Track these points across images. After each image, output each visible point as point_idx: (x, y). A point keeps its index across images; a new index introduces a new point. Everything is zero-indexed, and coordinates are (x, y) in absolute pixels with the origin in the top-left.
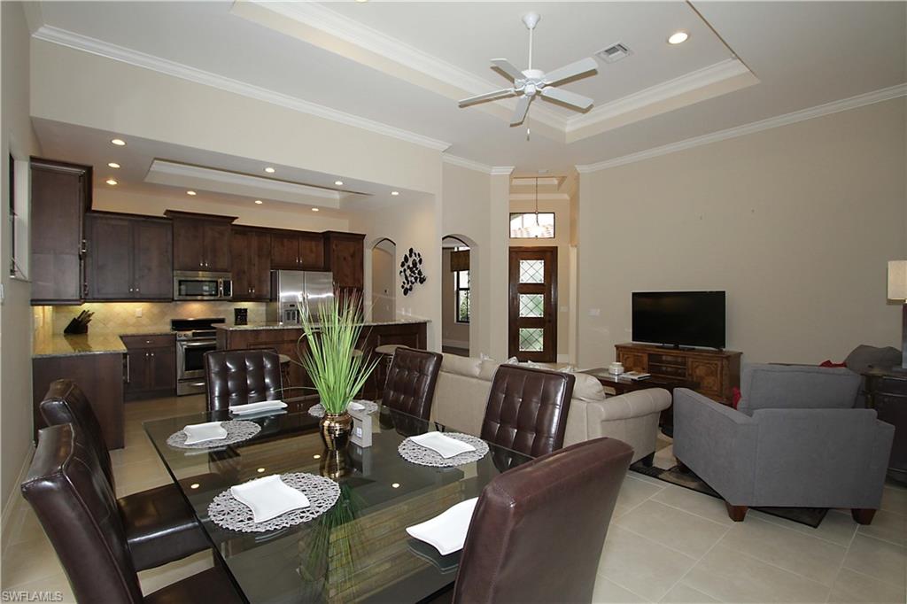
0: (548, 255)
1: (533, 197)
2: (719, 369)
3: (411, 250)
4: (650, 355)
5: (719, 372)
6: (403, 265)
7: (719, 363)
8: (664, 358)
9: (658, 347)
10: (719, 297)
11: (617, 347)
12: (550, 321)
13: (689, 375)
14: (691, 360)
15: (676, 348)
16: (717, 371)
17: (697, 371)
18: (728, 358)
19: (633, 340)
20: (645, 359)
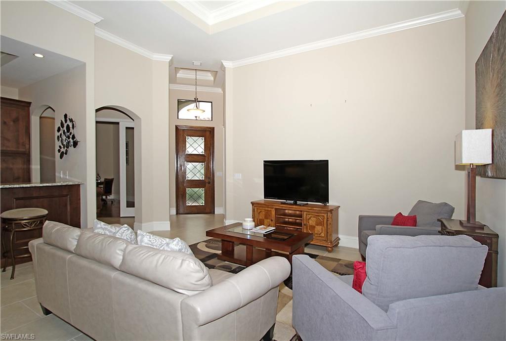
0: (207, 134)
1: (193, 88)
2: (325, 220)
3: (66, 116)
4: (276, 209)
5: (325, 222)
6: (59, 130)
7: (325, 215)
8: (287, 211)
9: (282, 203)
10: (325, 164)
11: (253, 203)
12: (209, 183)
13: (305, 225)
14: (305, 213)
15: (295, 204)
16: (324, 221)
17: (310, 221)
18: (331, 211)
19: (265, 198)
20: (273, 213)
